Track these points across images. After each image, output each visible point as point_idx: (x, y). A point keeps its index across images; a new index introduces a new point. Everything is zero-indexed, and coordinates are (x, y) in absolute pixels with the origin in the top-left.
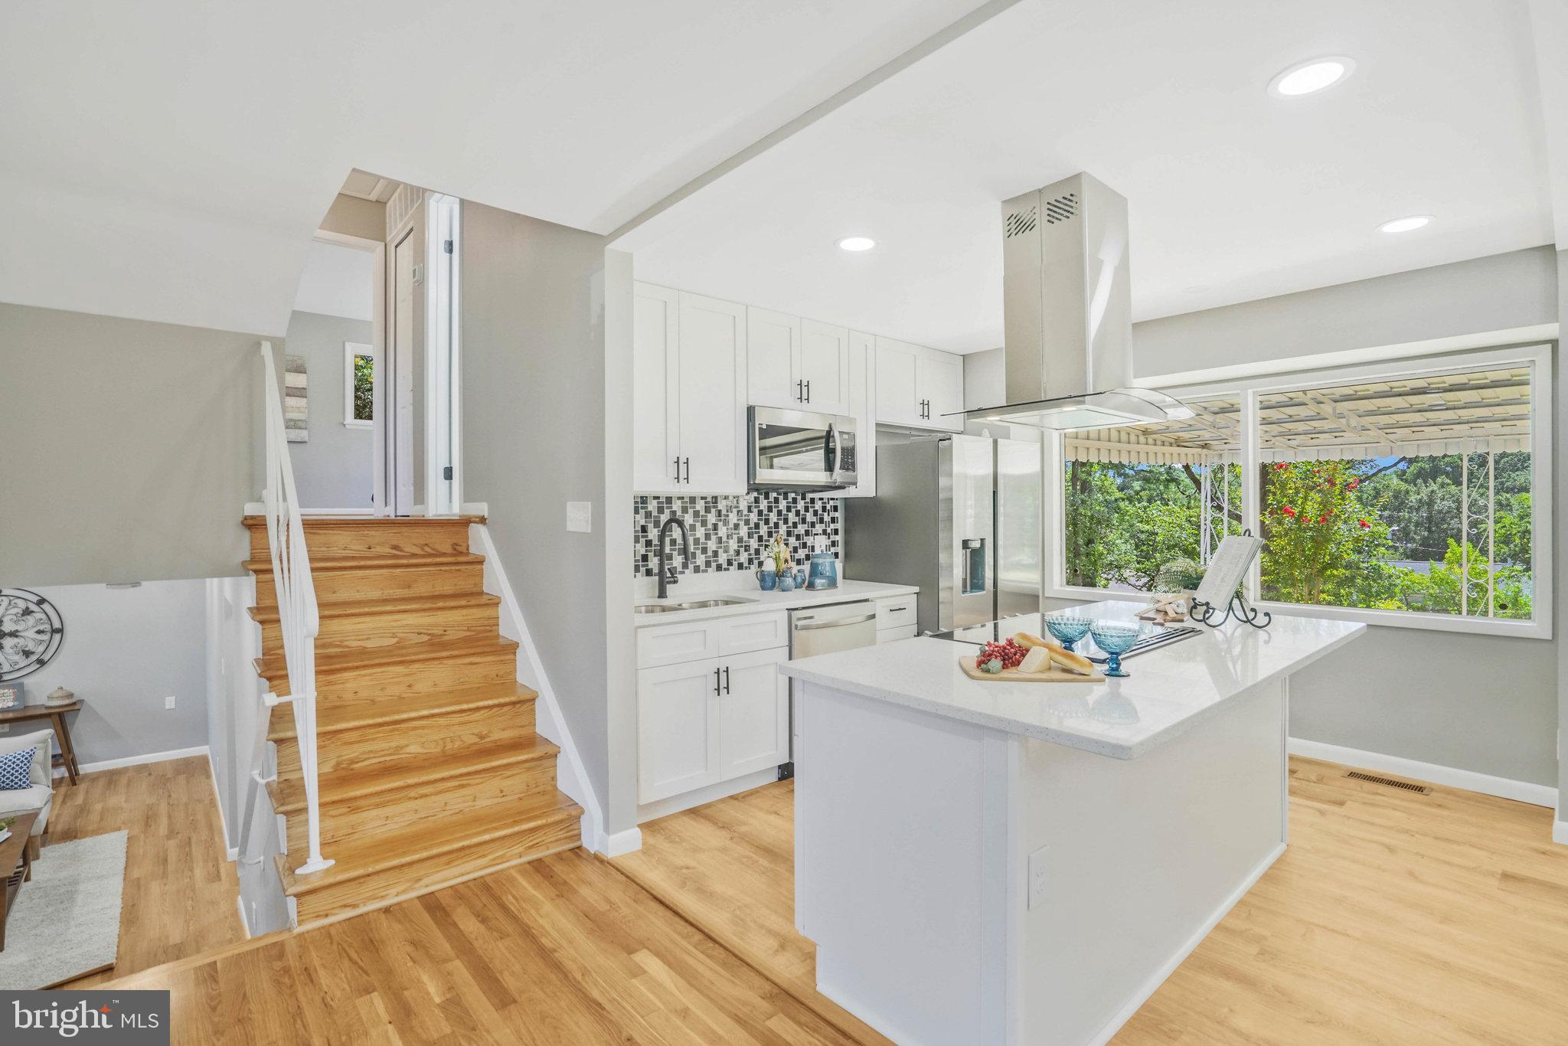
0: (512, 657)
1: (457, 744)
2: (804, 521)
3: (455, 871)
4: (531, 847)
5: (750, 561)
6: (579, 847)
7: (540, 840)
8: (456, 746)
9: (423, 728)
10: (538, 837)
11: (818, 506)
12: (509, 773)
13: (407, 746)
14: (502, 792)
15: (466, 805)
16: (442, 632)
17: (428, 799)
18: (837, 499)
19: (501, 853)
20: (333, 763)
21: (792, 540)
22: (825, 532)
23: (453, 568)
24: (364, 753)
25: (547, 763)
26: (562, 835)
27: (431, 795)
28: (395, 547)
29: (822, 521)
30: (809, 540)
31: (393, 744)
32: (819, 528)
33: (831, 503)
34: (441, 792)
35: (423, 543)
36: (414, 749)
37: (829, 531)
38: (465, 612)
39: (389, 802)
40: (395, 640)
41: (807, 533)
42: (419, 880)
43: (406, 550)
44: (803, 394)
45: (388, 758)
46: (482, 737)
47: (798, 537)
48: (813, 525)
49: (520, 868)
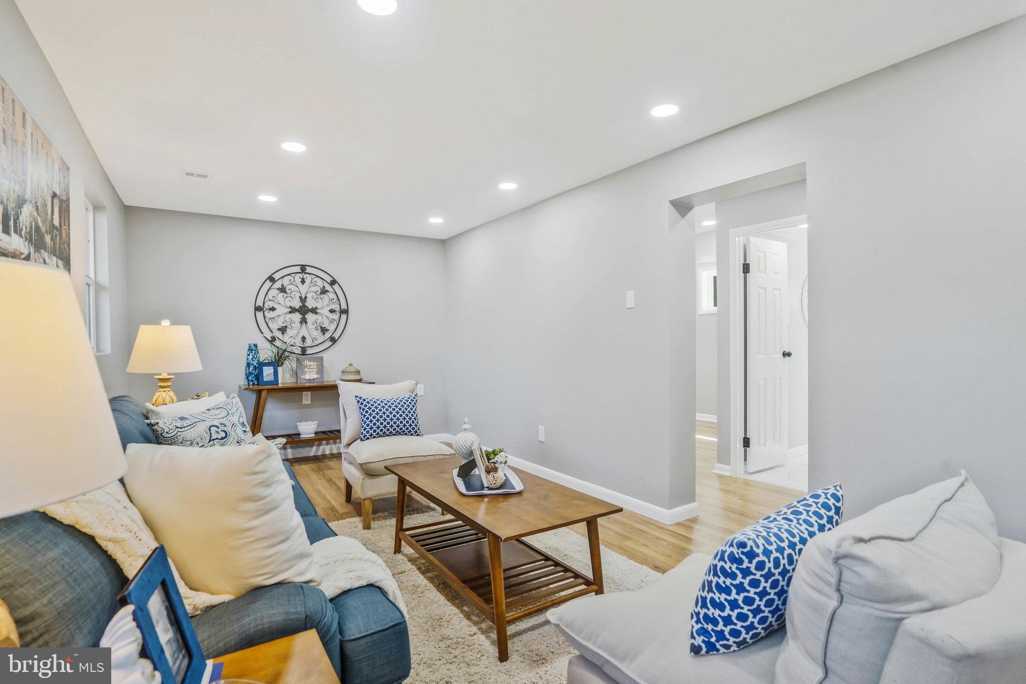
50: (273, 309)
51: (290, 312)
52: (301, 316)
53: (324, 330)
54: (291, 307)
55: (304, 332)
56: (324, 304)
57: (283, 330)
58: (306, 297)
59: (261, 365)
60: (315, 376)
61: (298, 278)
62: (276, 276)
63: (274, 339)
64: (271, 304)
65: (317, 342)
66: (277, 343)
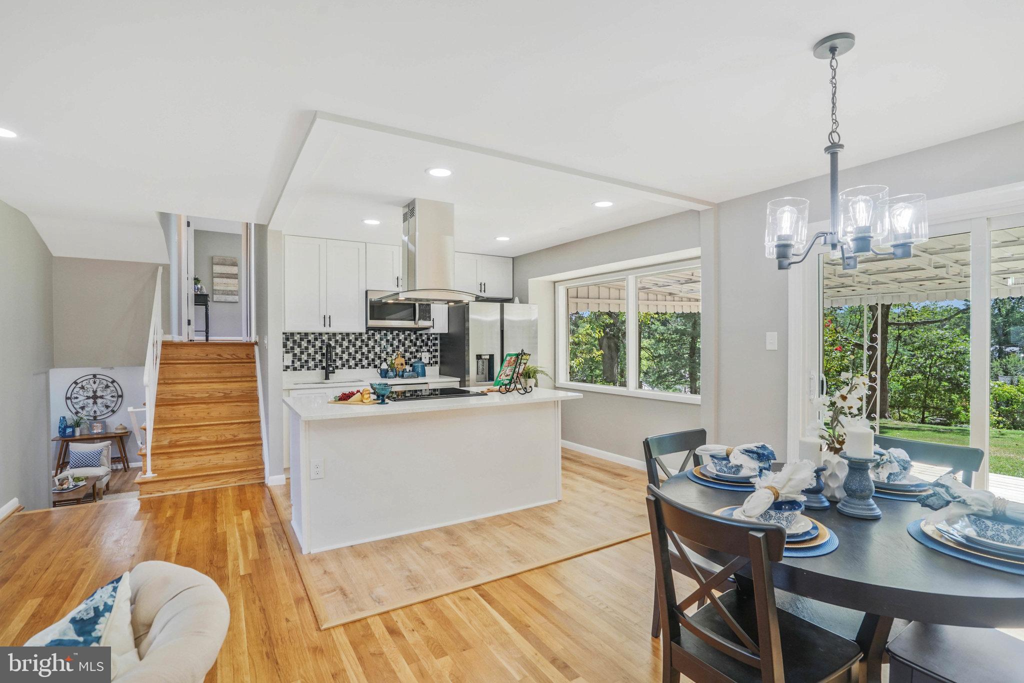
0: (256, 404)
1: (223, 438)
2: (415, 345)
3: (205, 484)
4: (240, 480)
6: (264, 483)
7: (245, 477)
8: (222, 439)
9: (208, 430)
10: (244, 476)
11: (425, 337)
12: (239, 450)
13: (200, 437)
14: (236, 458)
15: (220, 461)
16: (230, 392)
17: (202, 457)
18: (437, 334)
19: (226, 480)
20: (168, 441)
21: (407, 355)
23: (241, 365)
24: (181, 438)
25: (258, 448)
26: (255, 476)
27: (204, 455)
28: (219, 355)
29: (427, 345)
30: (419, 355)
31: (194, 435)
33: (433, 336)
34: (208, 455)
35: (232, 353)
36: (204, 438)
37: (432, 350)
38: (240, 384)
39: (185, 456)
40: (207, 395)
41: (417, 351)
42: (190, 486)
43: (224, 356)
45: (192, 441)
46: (235, 436)
47: (411, 353)
48: (421, 347)
49: (234, 488)
50: (77, 398)
51: (87, 399)
52: (93, 400)
53: (107, 407)
54: (87, 396)
55: (95, 408)
56: (108, 394)
57: (83, 408)
58: (96, 391)
59: (67, 427)
60: (100, 431)
61: (92, 382)
62: (78, 381)
63: (77, 413)
64: (76, 395)
65: (103, 413)
66: (79, 415)
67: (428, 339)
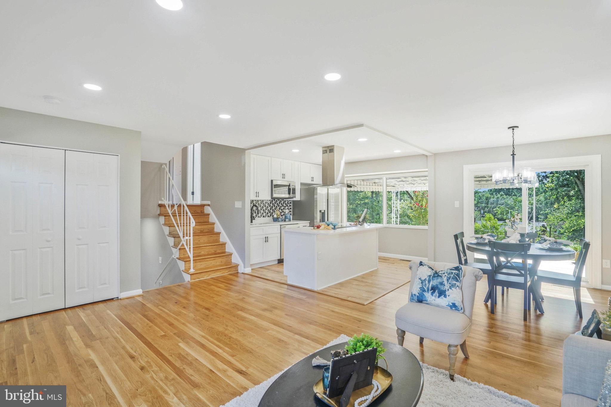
2: (283, 206)
5: (271, 215)
6: (239, 272)
7: (230, 270)
9: (204, 248)
11: (286, 202)
13: (202, 252)
14: (221, 261)
15: (215, 263)
21: (280, 210)
22: (288, 209)
25: (230, 256)
26: (235, 269)
29: (287, 206)
30: (284, 211)
32: (287, 208)
33: (290, 201)
34: (210, 260)
37: (289, 208)
39: (201, 261)
41: (284, 209)
44: (284, 176)
45: (198, 254)
47: (282, 210)
48: (285, 207)
67: (288, 203)
